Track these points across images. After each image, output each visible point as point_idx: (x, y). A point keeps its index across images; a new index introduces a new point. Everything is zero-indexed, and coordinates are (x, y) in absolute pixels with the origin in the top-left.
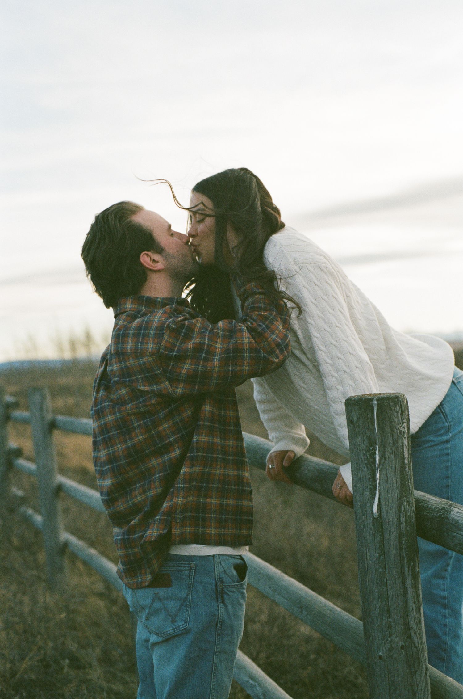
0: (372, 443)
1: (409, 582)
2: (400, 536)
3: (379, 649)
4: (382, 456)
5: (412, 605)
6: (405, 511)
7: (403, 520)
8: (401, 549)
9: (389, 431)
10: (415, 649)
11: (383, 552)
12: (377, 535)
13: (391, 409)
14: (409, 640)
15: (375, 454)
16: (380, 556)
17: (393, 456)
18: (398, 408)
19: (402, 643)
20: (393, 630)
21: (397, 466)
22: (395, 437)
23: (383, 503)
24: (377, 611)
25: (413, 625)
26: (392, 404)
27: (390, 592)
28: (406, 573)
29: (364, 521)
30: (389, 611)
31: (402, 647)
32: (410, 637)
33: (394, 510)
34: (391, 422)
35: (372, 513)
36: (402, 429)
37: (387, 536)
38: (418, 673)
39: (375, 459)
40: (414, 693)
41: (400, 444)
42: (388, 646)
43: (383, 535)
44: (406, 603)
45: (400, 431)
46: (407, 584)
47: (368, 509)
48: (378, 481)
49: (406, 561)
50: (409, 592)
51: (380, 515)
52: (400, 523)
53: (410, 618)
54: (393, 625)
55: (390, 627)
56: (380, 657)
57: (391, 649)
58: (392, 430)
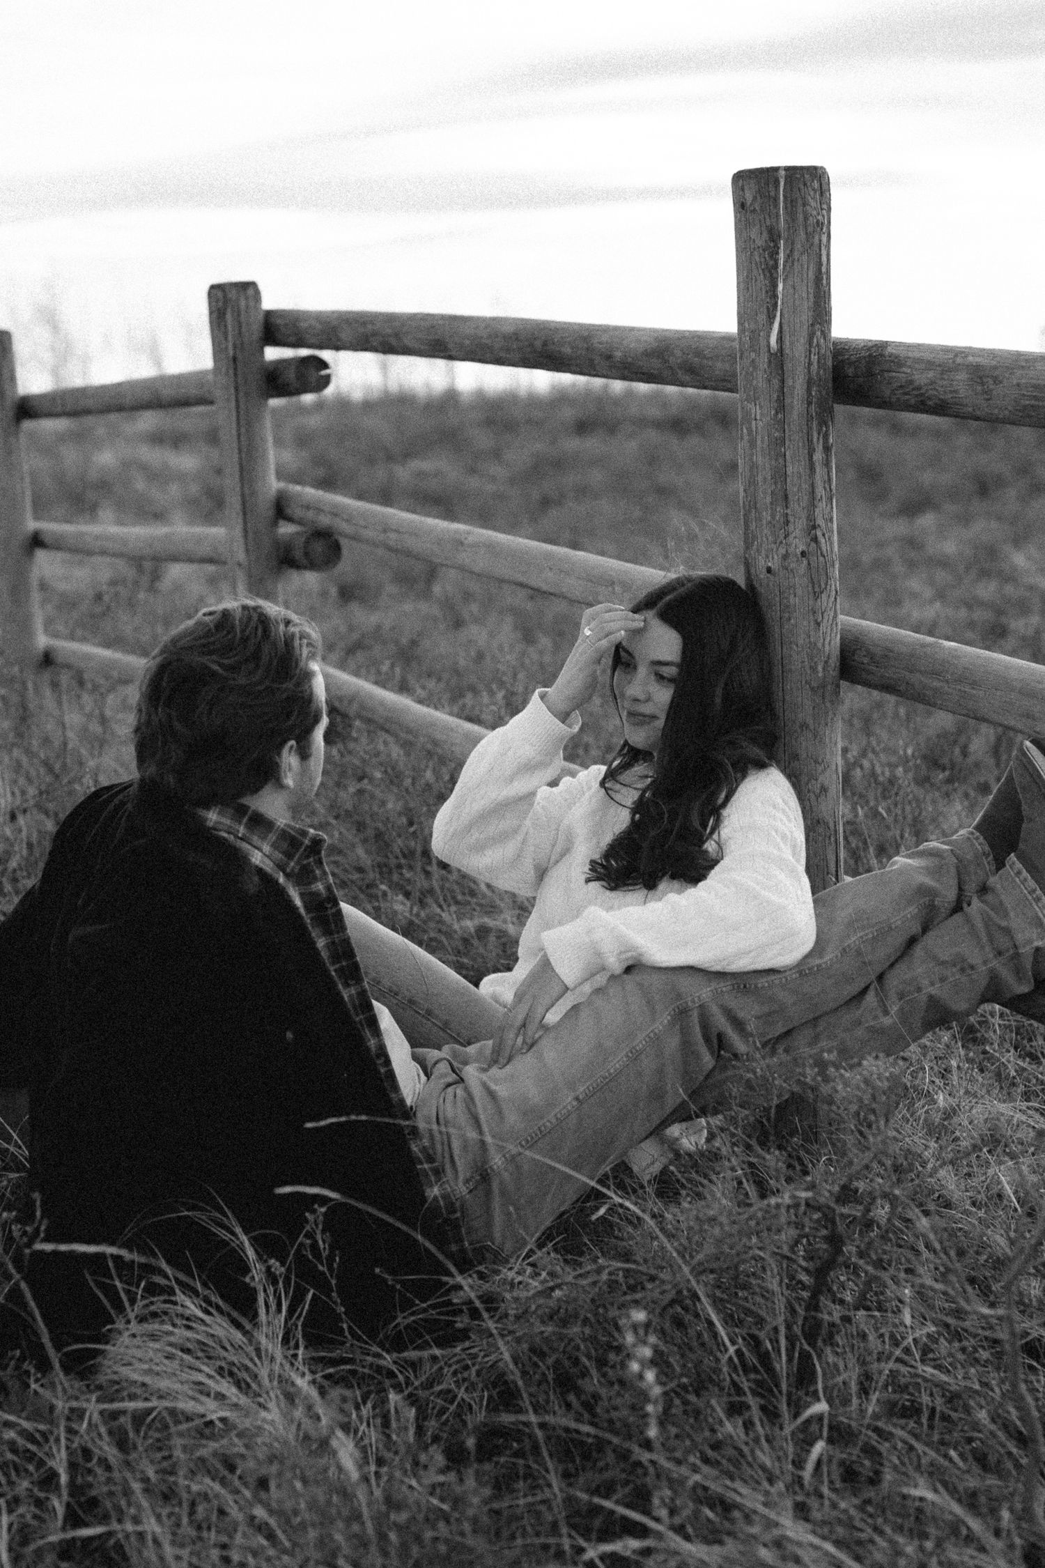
0: (774, 236)
1: (818, 456)
2: (810, 383)
3: (767, 557)
4: (789, 256)
5: (820, 491)
6: (818, 345)
7: (814, 358)
8: (809, 403)
9: (801, 217)
10: (821, 559)
11: (781, 406)
12: (776, 382)
13: (805, 184)
14: (813, 544)
15: (777, 253)
16: (777, 413)
17: (805, 258)
18: (816, 185)
19: (802, 548)
20: (791, 527)
21: (811, 274)
22: (810, 229)
23: (785, 327)
24: (768, 499)
25: (820, 521)
26: (807, 176)
27: (790, 470)
28: (815, 440)
29: (753, 361)
30: (786, 497)
31: (803, 554)
32: (815, 539)
33: (802, 340)
34: (804, 205)
35: (769, 346)
36: (820, 218)
37: (789, 382)
38: (824, 596)
39: (776, 261)
40: (818, 624)
41: (816, 241)
42: (782, 551)
43: (783, 381)
44: (813, 486)
45: (818, 221)
46: (815, 458)
47: (763, 343)
48: (780, 296)
49: (815, 423)
50: (818, 470)
51: (781, 349)
52: (810, 364)
53: (817, 510)
54: (791, 519)
55: (787, 523)
56: (769, 570)
57: (785, 557)
58: (806, 219)
